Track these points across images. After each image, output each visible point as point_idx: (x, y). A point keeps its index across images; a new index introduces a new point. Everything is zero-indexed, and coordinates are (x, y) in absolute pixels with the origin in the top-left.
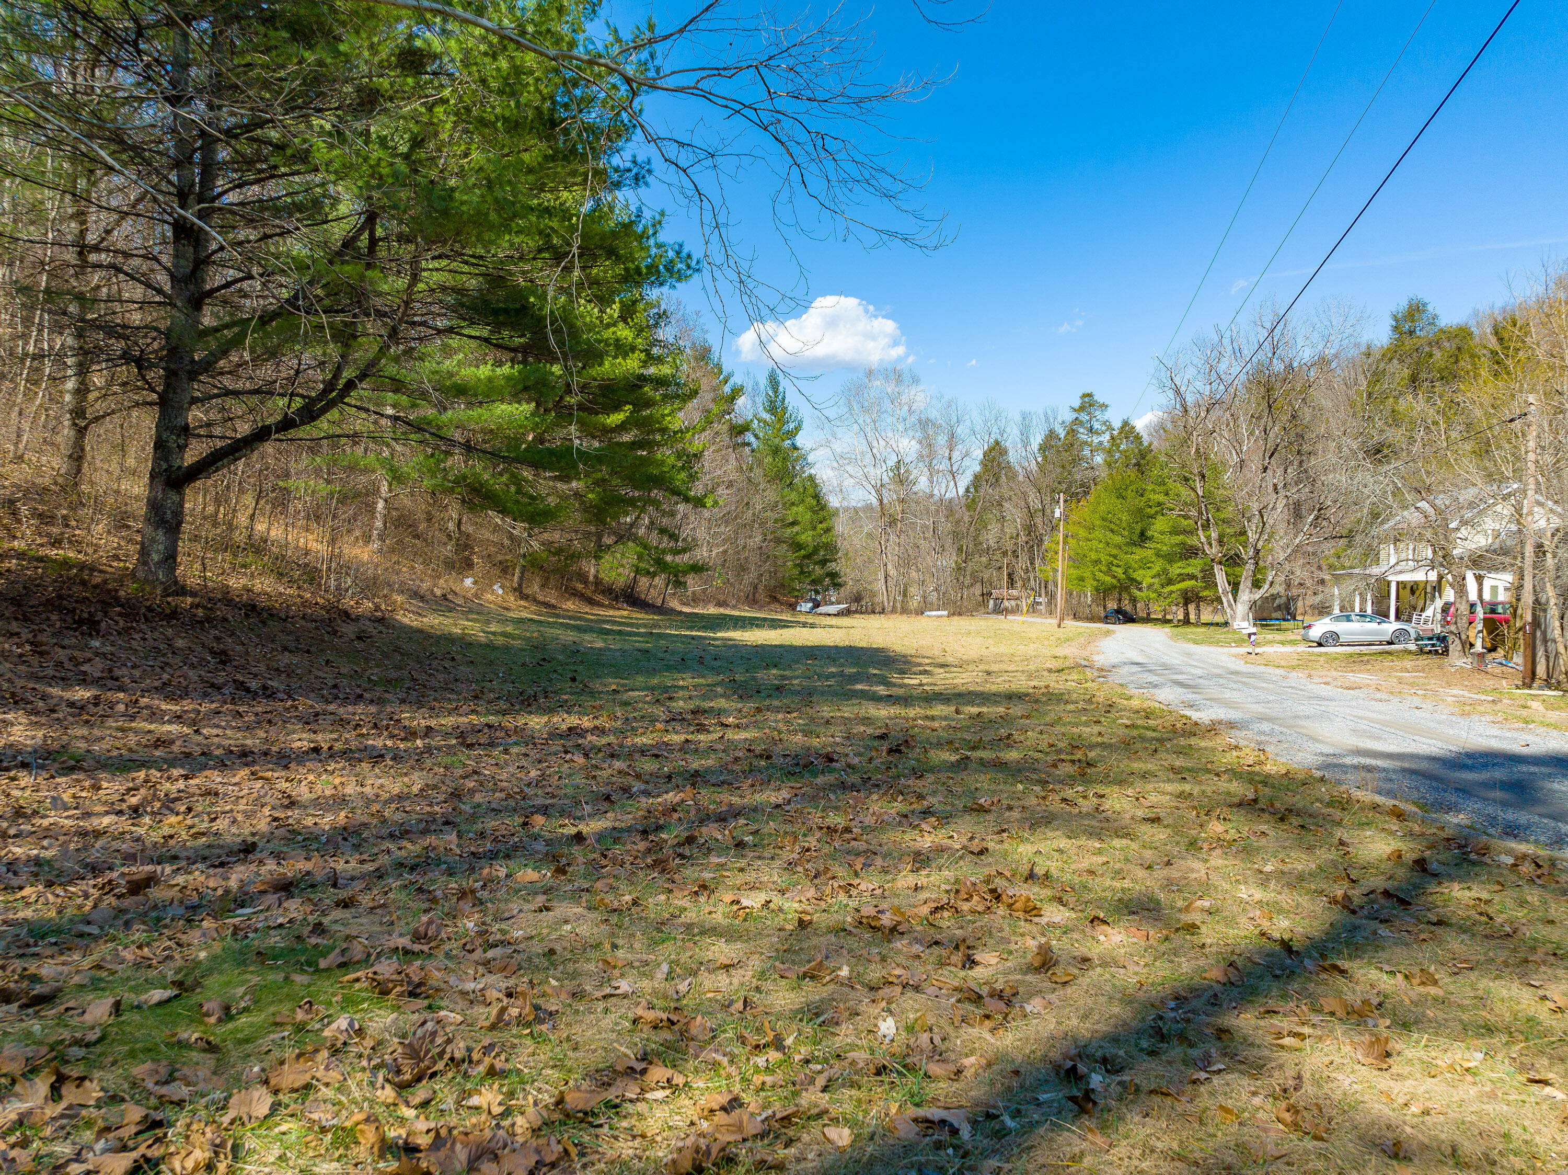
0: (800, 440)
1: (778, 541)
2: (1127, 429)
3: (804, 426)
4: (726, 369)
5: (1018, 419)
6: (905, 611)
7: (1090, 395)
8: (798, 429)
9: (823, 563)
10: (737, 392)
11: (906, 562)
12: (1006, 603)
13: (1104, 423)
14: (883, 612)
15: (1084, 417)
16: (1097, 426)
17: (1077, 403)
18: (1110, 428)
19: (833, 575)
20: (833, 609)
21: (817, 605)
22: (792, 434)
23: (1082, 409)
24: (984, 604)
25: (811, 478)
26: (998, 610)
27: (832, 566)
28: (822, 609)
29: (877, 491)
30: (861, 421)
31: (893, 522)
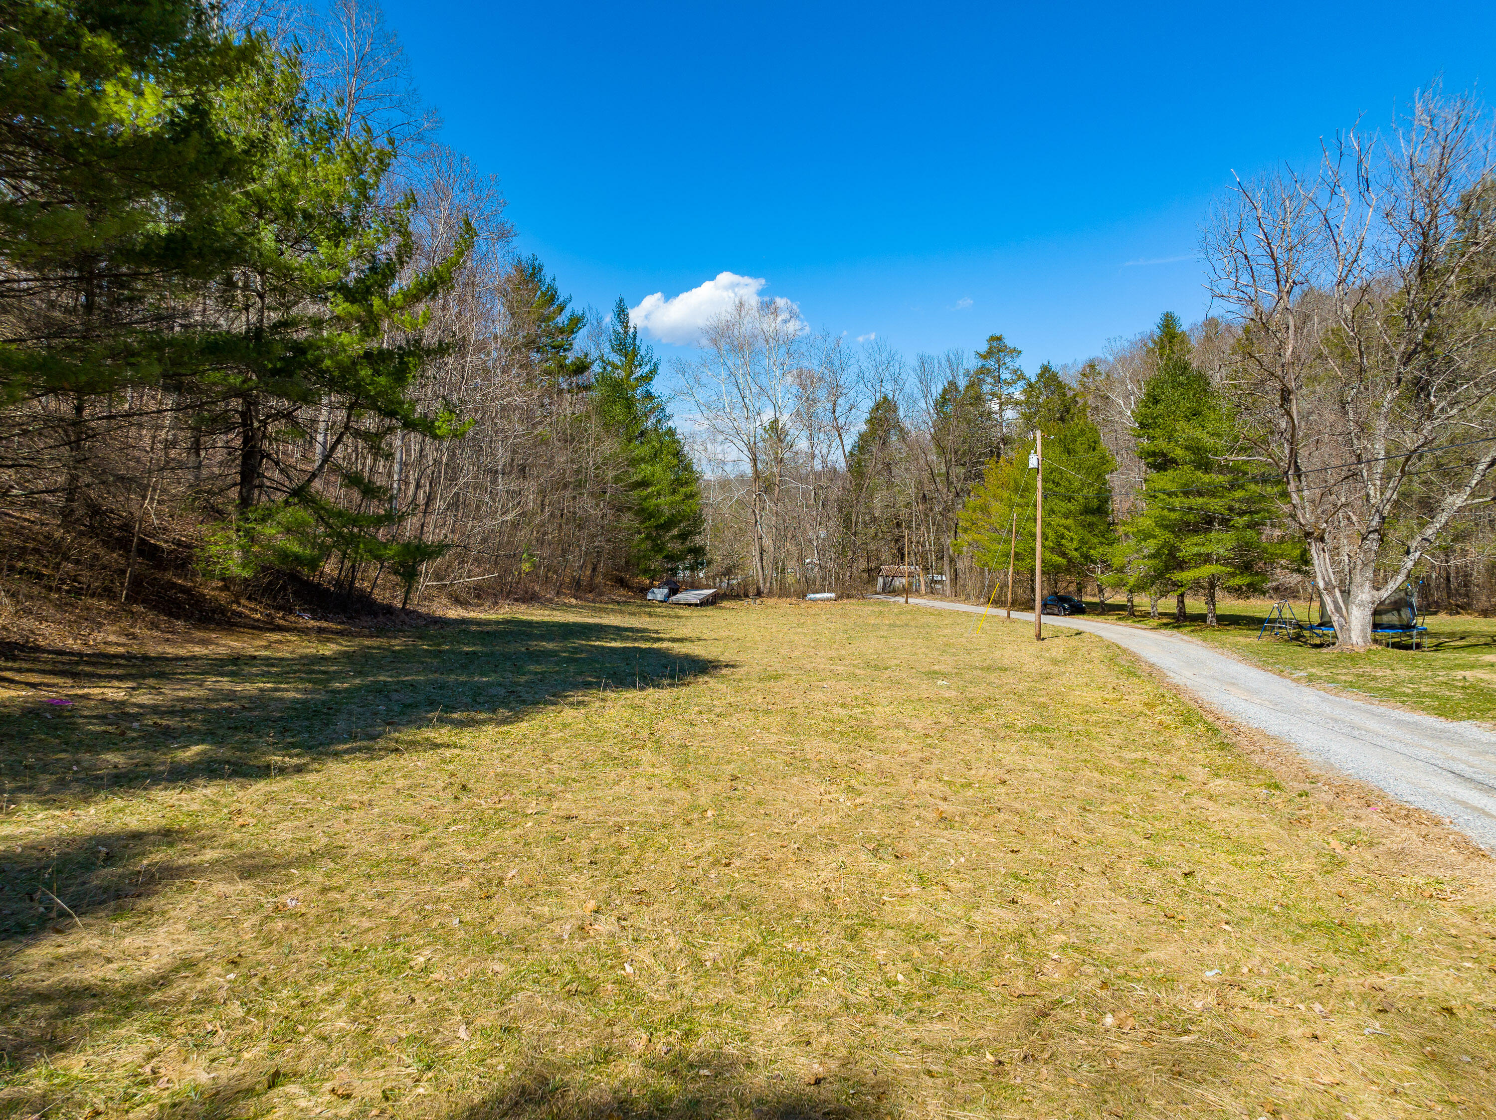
0: (657, 386)
1: (620, 509)
2: (1048, 375)
3: (660, 369)
4: (562, 296)
5: (915, 363)
6: (783, 592)
7: (999, 339)
8: (654, 371)
9: (683, 537)
10: (576, 322)
11: (782, 534)
12: (897, 583)
13: (1015, 372)
14: (759, 594)
15: (991, 363)
16: (1006, 375)
17: (984, 348)
18: (1022, 377)
19: (698, 551)
20: (694, 596)
21: (674, 591)
22: (647, 378)
23: (990, 354)
24: (872, 581)
25: (671, 432)
26: (890, 590)
27: (698, 540)
28: (682, 597)
29: (750, 450)
30: (730, 364)
31: (768, 489)
